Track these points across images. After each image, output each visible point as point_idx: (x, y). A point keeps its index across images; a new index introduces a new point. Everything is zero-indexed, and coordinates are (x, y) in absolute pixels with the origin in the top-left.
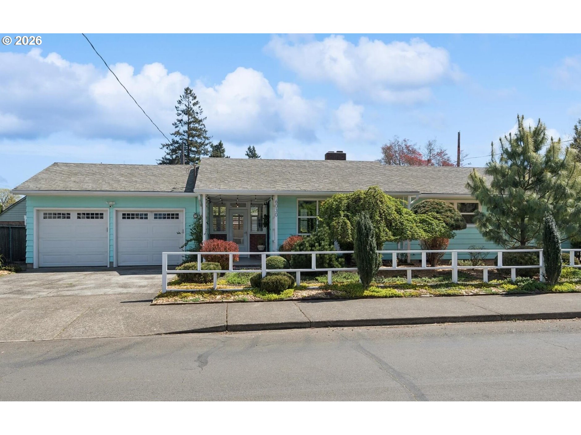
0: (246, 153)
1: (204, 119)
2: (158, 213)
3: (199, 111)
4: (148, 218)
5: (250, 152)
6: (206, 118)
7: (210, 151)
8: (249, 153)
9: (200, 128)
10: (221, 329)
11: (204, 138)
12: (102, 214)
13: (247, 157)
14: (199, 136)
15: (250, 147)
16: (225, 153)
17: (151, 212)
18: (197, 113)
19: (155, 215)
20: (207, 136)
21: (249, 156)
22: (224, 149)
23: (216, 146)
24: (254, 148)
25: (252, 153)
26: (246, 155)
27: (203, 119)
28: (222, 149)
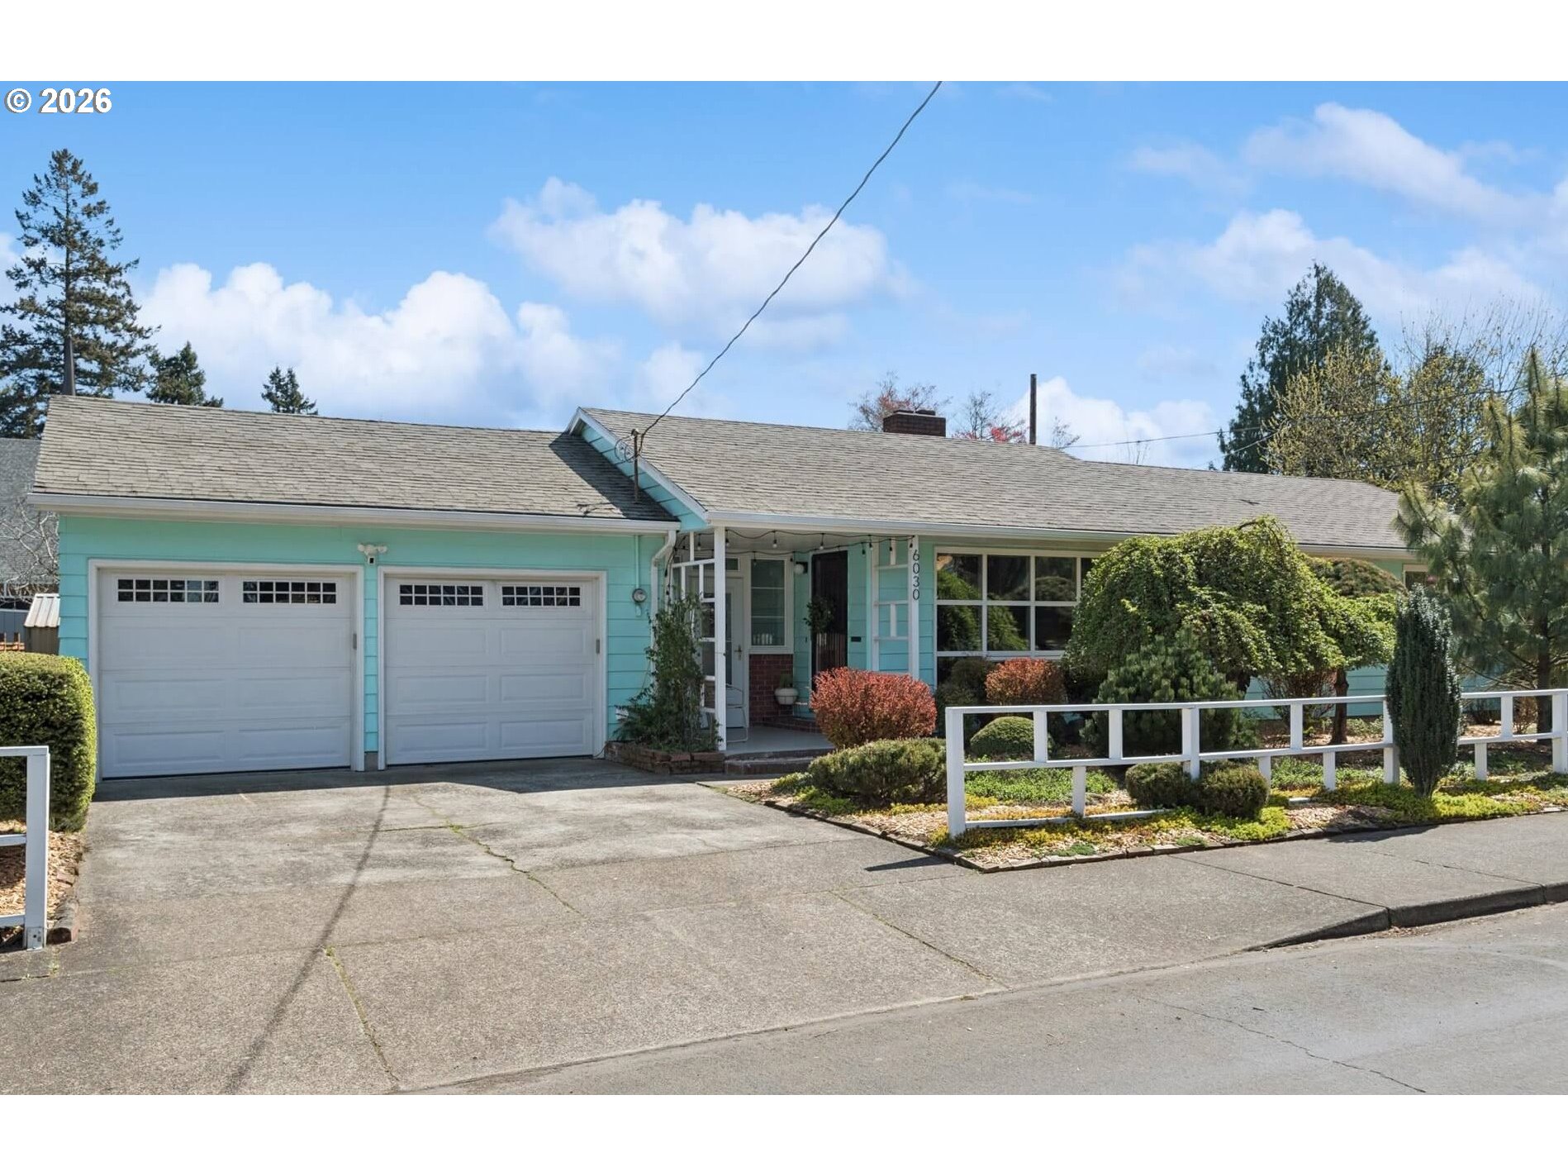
0: (265, 392)
1: (128, 265)
2: (515, 585)
3: (106, 238)
4: (485, 601)
5: (279, 387)
6: (137, 262)
7: (152, 377)
8: (274, 391)
9: (114, 296)
10: (1378, 925)
11: (129, 329)
12: (331, 587)
13: (268, 406)
14: (109, 323)
15: (278, 372)
16: (203, 388)
17: (494, 580)
18: (101, 243)
19: (507, 590)
20: (139, 324)
21: (275, 403)
22: (199, 374)
23: (169, 362)
24: (292, 376)
25: (285, 392)
26: (263, 396)
27: (123, 265)
28: (195, 372)
